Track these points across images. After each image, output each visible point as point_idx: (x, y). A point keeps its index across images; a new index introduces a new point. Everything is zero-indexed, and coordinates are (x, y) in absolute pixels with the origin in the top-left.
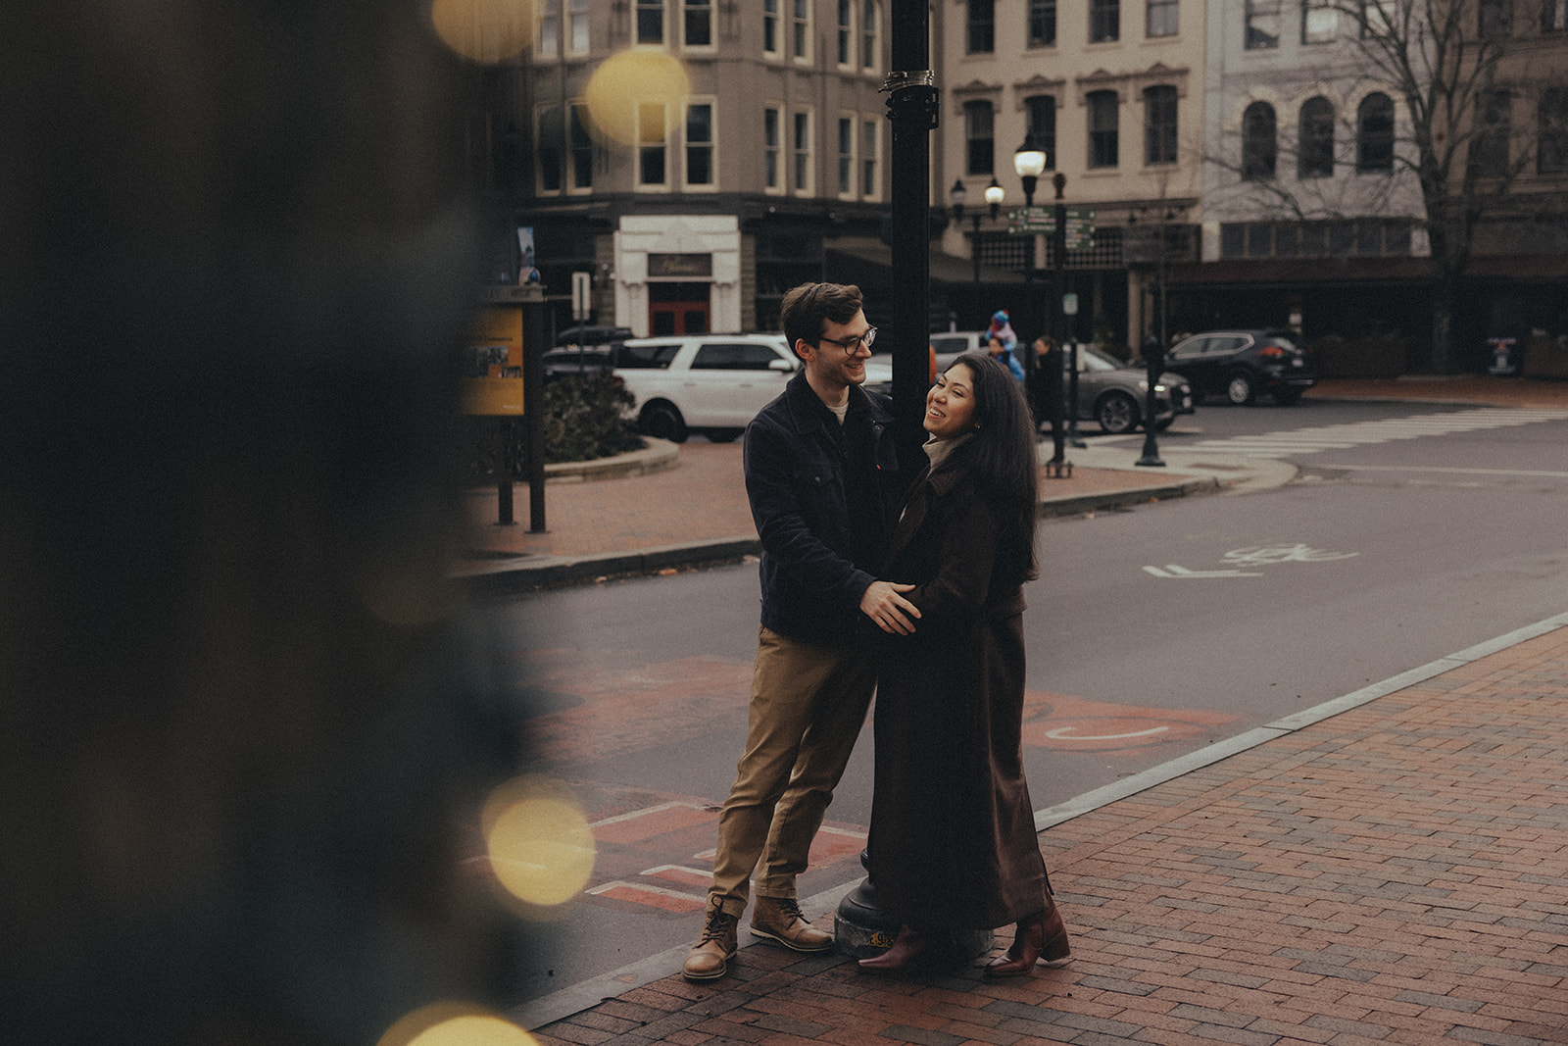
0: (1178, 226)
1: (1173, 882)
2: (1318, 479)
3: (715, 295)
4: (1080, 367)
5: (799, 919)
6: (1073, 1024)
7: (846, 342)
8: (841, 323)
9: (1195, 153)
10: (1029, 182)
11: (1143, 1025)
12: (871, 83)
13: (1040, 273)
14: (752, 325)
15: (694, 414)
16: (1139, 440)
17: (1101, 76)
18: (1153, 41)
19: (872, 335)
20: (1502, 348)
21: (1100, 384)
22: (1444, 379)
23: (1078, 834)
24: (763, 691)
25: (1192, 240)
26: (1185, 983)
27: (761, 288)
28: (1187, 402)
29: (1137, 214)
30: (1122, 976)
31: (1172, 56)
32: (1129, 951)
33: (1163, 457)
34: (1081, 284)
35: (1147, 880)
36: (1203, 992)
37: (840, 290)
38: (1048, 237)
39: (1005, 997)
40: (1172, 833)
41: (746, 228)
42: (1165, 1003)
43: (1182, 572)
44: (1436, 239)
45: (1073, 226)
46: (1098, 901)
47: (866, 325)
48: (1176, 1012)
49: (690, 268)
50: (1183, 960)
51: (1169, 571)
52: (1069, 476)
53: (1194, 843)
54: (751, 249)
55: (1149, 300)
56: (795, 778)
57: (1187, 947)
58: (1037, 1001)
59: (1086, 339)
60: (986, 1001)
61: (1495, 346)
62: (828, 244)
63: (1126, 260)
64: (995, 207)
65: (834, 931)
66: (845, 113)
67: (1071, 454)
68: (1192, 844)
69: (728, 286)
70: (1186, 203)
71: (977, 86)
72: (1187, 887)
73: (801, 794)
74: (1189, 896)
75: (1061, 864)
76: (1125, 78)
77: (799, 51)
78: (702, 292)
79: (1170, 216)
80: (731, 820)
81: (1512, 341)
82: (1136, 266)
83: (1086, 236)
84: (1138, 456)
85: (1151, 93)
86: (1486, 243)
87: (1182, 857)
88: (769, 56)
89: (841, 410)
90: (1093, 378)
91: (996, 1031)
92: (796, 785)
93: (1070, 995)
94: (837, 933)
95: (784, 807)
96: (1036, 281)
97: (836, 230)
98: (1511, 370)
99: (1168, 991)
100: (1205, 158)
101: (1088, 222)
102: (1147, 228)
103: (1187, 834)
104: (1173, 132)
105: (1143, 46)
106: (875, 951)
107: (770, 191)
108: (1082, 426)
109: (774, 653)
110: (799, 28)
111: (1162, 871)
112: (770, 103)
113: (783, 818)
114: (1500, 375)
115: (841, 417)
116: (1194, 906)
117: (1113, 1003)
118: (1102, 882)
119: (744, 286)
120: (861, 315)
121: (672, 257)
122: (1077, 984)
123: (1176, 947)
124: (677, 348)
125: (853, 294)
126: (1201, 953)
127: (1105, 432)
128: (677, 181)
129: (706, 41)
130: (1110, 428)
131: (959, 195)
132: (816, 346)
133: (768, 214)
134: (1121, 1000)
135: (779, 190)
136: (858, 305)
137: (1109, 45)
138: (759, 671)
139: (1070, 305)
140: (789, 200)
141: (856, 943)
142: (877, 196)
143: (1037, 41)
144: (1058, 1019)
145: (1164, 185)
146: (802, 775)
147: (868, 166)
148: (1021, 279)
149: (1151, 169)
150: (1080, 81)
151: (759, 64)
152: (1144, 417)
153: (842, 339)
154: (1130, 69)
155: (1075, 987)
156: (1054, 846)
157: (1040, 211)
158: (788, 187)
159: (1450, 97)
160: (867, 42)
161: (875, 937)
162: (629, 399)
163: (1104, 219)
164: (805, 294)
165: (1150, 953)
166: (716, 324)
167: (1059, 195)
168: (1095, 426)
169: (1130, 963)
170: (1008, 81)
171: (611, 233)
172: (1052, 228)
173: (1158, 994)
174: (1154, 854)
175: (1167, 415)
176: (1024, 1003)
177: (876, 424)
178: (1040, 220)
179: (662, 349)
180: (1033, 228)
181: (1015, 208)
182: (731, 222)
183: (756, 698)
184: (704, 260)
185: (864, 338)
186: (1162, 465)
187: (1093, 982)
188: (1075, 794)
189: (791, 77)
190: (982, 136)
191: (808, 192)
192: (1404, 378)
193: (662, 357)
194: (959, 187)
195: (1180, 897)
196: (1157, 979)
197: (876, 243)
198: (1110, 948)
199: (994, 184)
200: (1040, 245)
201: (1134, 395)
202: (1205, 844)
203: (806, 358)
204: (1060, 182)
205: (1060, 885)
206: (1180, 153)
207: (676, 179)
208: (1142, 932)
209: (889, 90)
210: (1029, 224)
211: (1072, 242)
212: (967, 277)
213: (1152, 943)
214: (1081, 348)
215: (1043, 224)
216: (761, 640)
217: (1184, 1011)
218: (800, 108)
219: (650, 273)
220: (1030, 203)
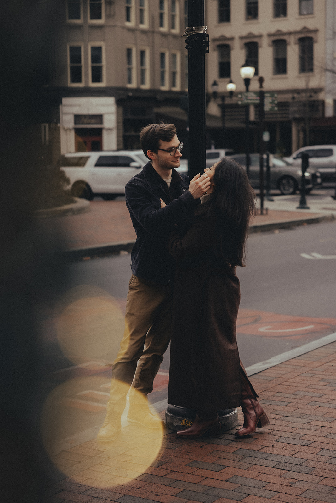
0: (314, 101)
1: (318, 395)
3: (105, 134)
4: (271, 165)
5: (149, 414)
6: (274, 459)
7: (170, 150)
8: (167, 142)
9: (322, 67)
10: (247, 81)
11: (307, 459)
12: (175, 36)
13: (253, 123)
14: (121, 147)
15: (96, 187)
16: (298, 197)
17: (279, 33)
18: (302, 17)
19: (181, 146)
21: (280, 172)
23: (274, 374)
24: (130, 310)
25: (320, 107)
26: (324, 440)
27: (126, 129)
28: (319, 180)
29: (296, 95)
30: (296, 437)
31: (310, 23)
32: (299, 426)
33: (309, 205)
34: (271, 128)
35: (307, 394)
36: (333, 444)
37: (166, 127)
38: (256, 106)
39: (243, 447)
40: (316, 372)
41: (119, 103)
42: (316, 449)
43: (318, 256)
45: (267, 101)
46: (285, 404)
47: (178, 142)
48: (320, 453)
49: (93, 121)
50: (323, 429)
51: (313, 256)
52: (267, 214)
53: (327, 377)
54: (121, 112)
55: (301, 135)
56: (146, 349)
57: (325, 424)
58: (258, 449)
59: (273, 152)
60: (235, 449)
62: (156, 110)
63: (291, 116)
64: (231, 93)
65: (165, 419)
66: (163, 50)
67: (267, 204)
68: (326, 378)
69: (110, 129)
70: (317, 91)
71: (223, 38)
72: (325, 396)
73: (148, 356)
74: (325, 401)
75: (267, 387)
76: (290, 33)
77: (141, 21)
78: (98, 132)
79: (311, 96)
80: (117, 368)
82: (295, 119)
83: (274, 105)
84: (297, 204)
85: (302, 41)
87: (322, 383)
88: (128, 24)
89: (168, 181)
90: (277, 170)
91: (240, 463)
92: (146, 352)
93: (273, 446)
94: (166, 420)
95: (141, 363)
96: (251, 126)
97: (159, 103)
99: (317, 444)
100: (326, 70)
101: (274, 99)
102: (300, 102)
103: (324, 373)
104: (311, 58)
105: (298, 19)
106: (184, 427)
107: (129, 86)
108: (272, 192)
109: (136, 293)
110: (142, 11)
111: (313, 390)
112: (129, 46)
113: (141, 368)
115: (169, 184)
116: (328, 405)
117: (292, 449)
118: (286, 395)
119: (118, 128)
120: (176, 138)
121: (85, 116)
122: (276, 441)
123: (320, 424)
124: (88, 158)
125: (172, 128)
126: (332, 426)
127: (282, 194)
128: (87, 82)
129: (99, 17)
130: (285, 192)
131: (215, 87)
132: (157, 153)
133: (128, 97)
134: (296, 448)
135: (133, 85)
136: (174, 133)
137: (282, 19)
138: (129, 301)
139: (266, 137)
140: (138, 90)
141: (175, 424)
142: (178, 88)
143: (250, 17)
144: (267, 457)
145: (308, 82)
146: (149, 347)
147: (174, 74)
148: (243, 125)
149: (302, 75)
150: (269, 35)
151: (124, 27)
152: (300, 187)
153: (168, 149)
154: (292, 29)
155: (275, 442)
156: (264, 379)
157: (252, 94)
158: (138, 84)
160: (173, 17)
161: (184, 421)
162: (67, 181)
163: (281, 98)
164: (150, 129)
165: (308, 426)
166: (105, 146)
167: (261, 86)
168: (278, 192)
169: (299, 431)
170: (237, 35)
171: (58, 106)
172: (257, 102)
173: (313, 445)
174: (309, 382)
175: (310, 186)
176: (252, 450)
177: (183, 188)
178: (253, 98)
179: (81, 158)
180: (250, 102)
181: (241, 93)
182: (111, 101)
183: (128, 313)
184: (99, 118)
185: (178, 148)
186: (308, 208)
187: (283, 440)
188: (272, 356)
189: (138, 34)
190: (225, 60)
191: (147, 86)
193: (81, 161)
194: (215, 84)
195: (321, 401)
196: (312, 439)
197: (178, 110)
198: (291, 425)
199: (231, 82)
200: (252, 110)
201: (295, 177)
202: (332, 377)
203: (152, 158)
204: (261, 80)
205: (267, 397)
206: (315, 67)
207: (87, 81)
208: (305, 417)
209: (186, 35)
210: (247, 99)
211: (267, 107)
212: (218, 124)
213: (309, 422)
214: (271, 156)
215: (254, 100)
216: (130, 287)
217: (325, 452)
218: (142, 48)
219: (76, 123)
220: (247, 90)
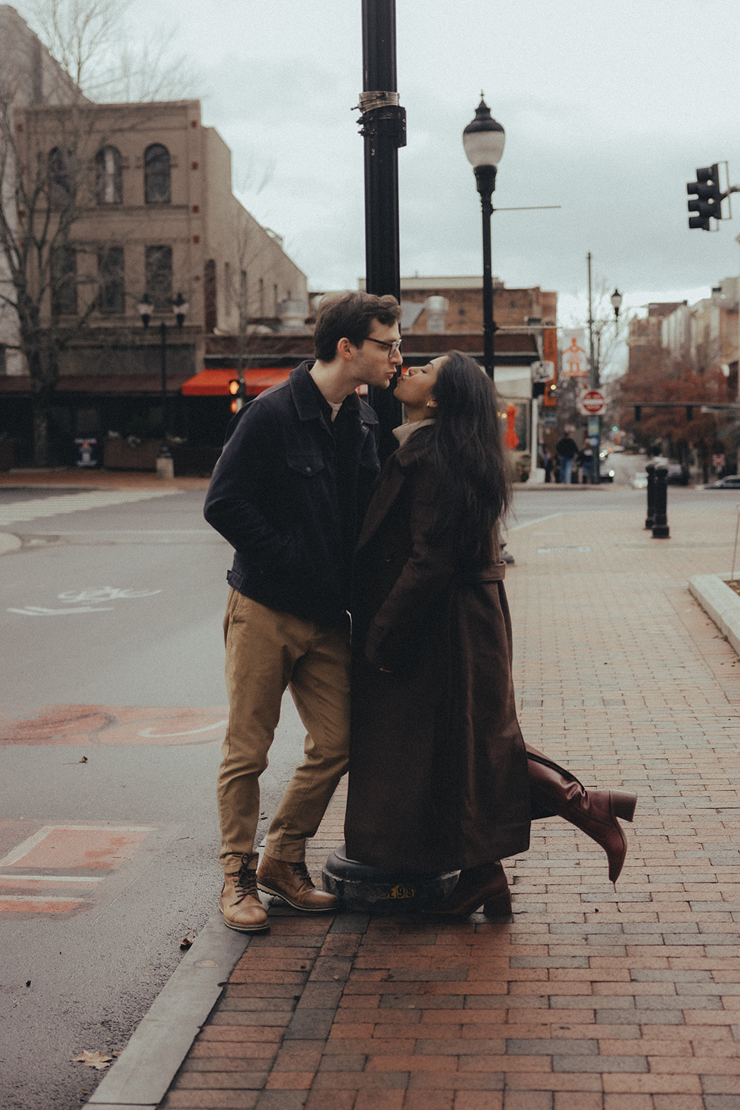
2: (43, 542)
8: (385, 325)
20: (86, 446)
22: (45, 471)
44: (33, 360)
61: (81, 445)
81: (93, 441)
86: (69, 365)
89: (336, 408)
98: (93, 463)
114: (87, 468)
153: (386, 341)
159: (40, 249)
161: (395, 890)
177: (363, 424)
192: (14, 471)
